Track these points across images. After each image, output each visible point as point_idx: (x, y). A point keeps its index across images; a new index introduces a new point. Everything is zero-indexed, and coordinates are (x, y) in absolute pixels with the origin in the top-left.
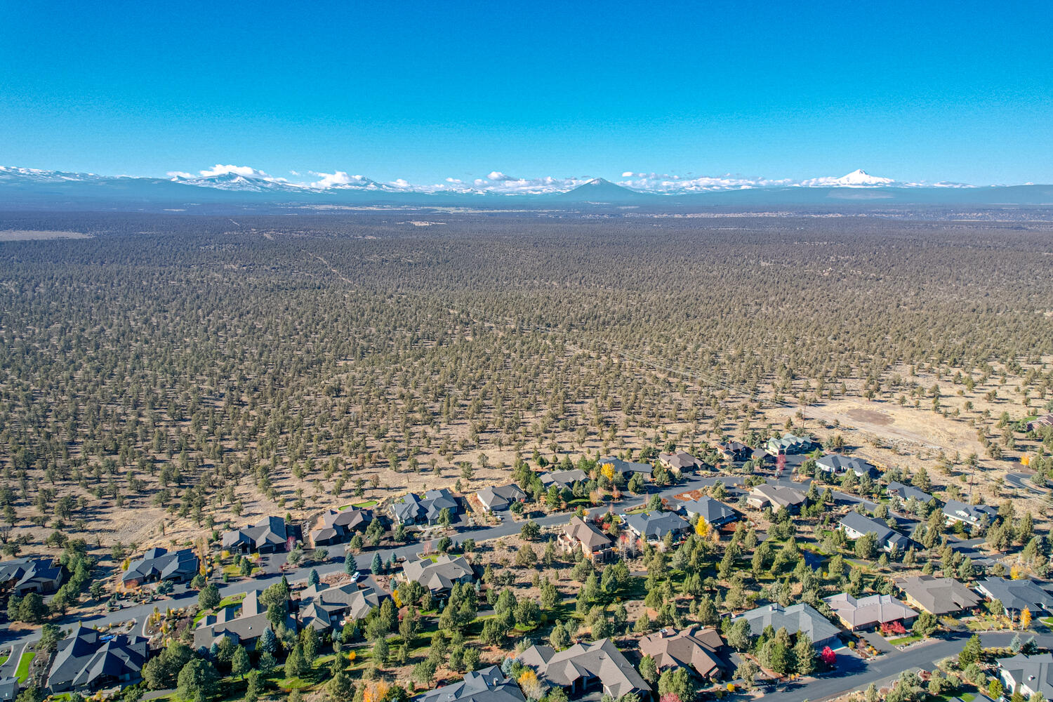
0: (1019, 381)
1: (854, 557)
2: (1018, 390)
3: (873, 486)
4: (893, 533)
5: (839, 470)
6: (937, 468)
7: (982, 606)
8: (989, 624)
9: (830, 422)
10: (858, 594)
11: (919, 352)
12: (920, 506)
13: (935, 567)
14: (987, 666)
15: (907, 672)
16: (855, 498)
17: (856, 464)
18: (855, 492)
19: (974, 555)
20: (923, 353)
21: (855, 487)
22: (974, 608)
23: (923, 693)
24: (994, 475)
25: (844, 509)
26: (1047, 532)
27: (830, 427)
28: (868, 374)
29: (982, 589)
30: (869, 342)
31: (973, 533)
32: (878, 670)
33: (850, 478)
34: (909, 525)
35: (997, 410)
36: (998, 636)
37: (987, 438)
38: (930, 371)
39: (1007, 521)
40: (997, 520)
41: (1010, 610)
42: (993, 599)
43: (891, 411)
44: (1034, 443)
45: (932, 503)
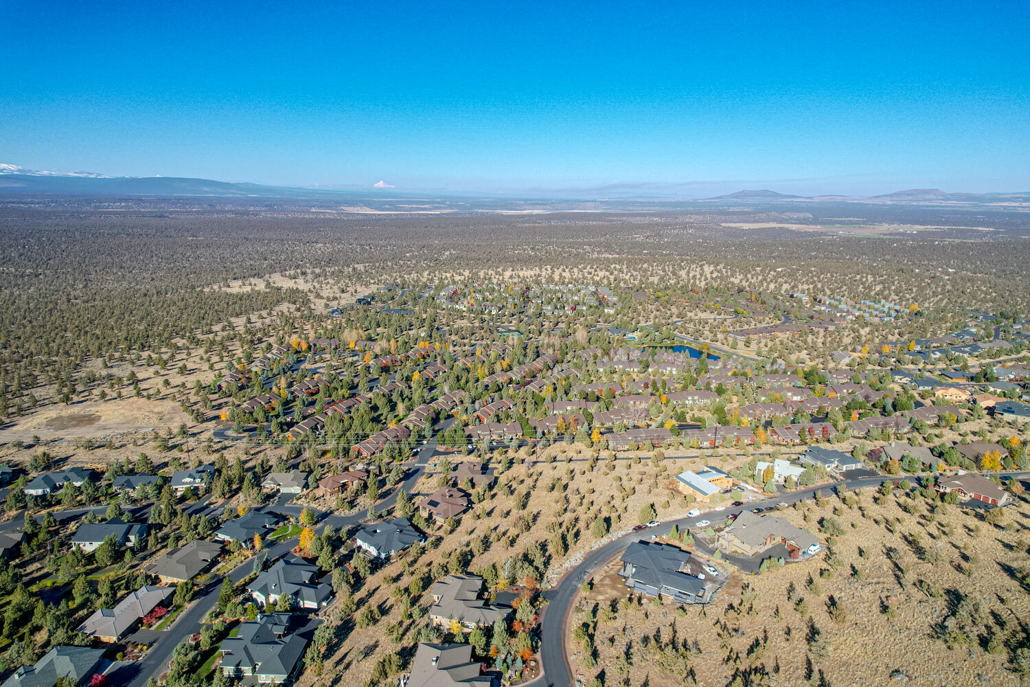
0: (201, 351)
1: (98, 569)
2: (202, 359)
3: (97, 489)
4: (132, 526)
5: (55, 488)
6: (155, 448)
7: (225, 551)
8: (233, 562)
9: (28, 440)
10: (114, 601)
11: (106, 343)
12: (150, 490)
13: (178, 538)
14: (241, 597)
15: (179, 646)
16: (82, 509)
17: (70, 475)
18: (81, 504)
19: (207, 511)
20: (110, 343)
21: (79, 498)
22: (219, 556)
23: (197, 655)
24: (204, 437)
25: (72, 526)
26: (255, 467)
27: (30, 446)
28: (57, 378)
29: (221, 536)
30: (47, 344)
31: (201, 493)
32: (152, 662)
33: (70, 491)
34: (145, 511)
35: (191, 380)
36: (242, 568)
37: (188, 407)
38: (122, 359)
39: (224, 471)
40: (217, 474)
41: (245, 542)
42: (231, 540)
43: (94, 409)
44: (226, 400)
45: (160, 482)
